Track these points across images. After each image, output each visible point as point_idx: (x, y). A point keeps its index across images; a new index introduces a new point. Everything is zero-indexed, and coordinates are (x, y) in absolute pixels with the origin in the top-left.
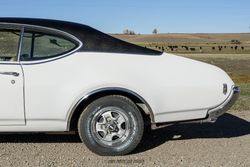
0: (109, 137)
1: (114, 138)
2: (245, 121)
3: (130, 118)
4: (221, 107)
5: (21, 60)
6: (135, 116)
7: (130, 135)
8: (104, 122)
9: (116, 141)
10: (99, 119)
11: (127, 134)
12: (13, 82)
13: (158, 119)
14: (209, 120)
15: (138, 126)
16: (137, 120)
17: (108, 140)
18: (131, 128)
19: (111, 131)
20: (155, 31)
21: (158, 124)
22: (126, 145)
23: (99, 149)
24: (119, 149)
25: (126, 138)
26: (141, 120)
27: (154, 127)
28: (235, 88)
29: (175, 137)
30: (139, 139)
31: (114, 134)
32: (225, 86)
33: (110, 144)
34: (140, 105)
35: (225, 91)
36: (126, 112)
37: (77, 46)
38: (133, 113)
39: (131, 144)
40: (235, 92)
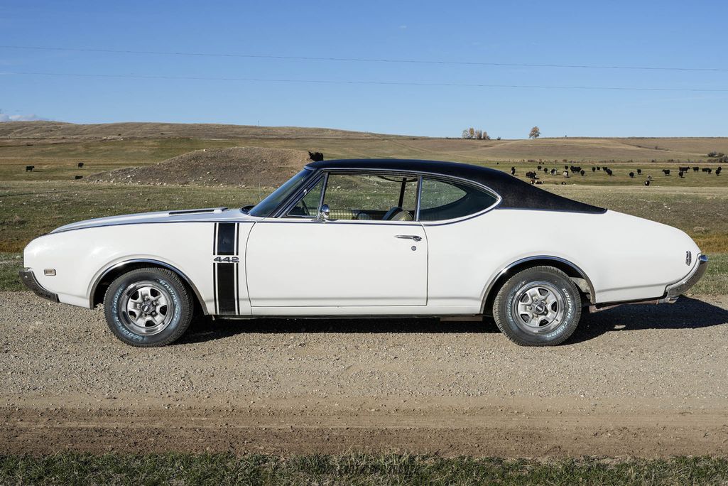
0: (535, 322)
1: (543, 323)
2: (720, 309)
3: (564, 296)
4: (684, 282)
5: (421, 219)
6: (571, 294)
7: (564, 318)
8: (529, 302)
9: (544, 328)
10: (523, 297)
11: (559, 318)
12: (414, 248)
13: (600, 298)
14: (667, 299)
15: (574, 306)
16: (573, 299)
17: (533, 325)
18: (565, 310)
19: (538, 313)
20: (535, 133)
21: (599, 305)
22: (559, 331)
23: (523, 338)
24: (549, 337)
25: (558, 322)
26: (578, 300)
27: (593, 310)
28: (702, 257)
29: (617, 327)
30: (575, 324)
31: (542, 318)
32: (689, 255)
33: (536, 331)
34: (574, 279)
35: (689, 261)
36: (559, 287)
37: (494, 201)
38: (568, 290)
39: (565, 330)
40: (702, 263)
